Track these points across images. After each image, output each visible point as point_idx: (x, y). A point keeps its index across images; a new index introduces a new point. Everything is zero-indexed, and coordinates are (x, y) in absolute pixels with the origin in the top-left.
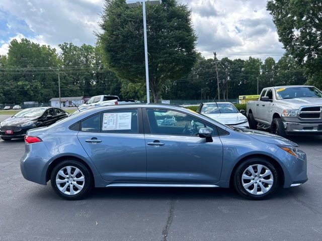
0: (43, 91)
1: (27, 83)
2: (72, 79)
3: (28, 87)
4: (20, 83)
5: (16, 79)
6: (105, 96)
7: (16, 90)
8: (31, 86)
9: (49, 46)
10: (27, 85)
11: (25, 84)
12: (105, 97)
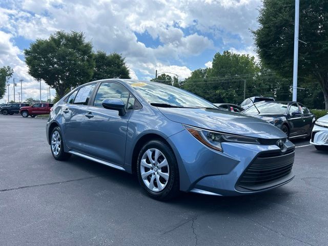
0: (237, 99)
1: (224, 90)
2: (268, 87)
3: (224, 95)
4: (218, 92)
5: (216, 88)
6: (257, 97)
7: (214, 98)
8: (227, 94)
9: (248, 55)
10: (223, 93)
11: (222, 93)
12: (256, 99)
